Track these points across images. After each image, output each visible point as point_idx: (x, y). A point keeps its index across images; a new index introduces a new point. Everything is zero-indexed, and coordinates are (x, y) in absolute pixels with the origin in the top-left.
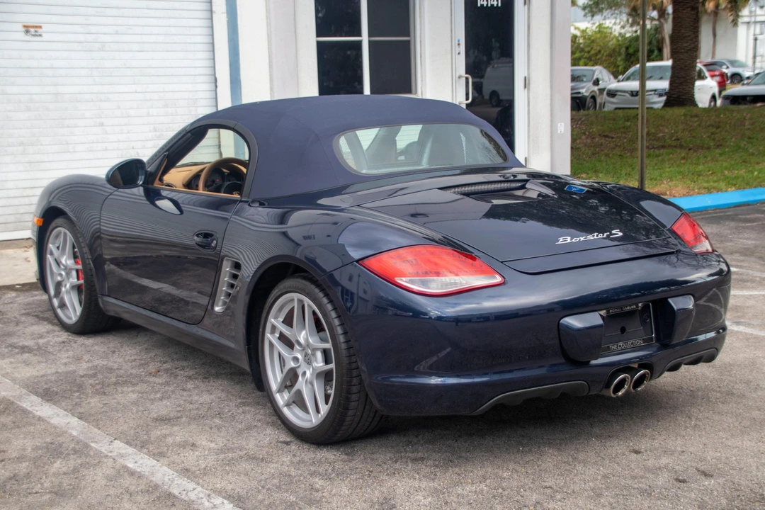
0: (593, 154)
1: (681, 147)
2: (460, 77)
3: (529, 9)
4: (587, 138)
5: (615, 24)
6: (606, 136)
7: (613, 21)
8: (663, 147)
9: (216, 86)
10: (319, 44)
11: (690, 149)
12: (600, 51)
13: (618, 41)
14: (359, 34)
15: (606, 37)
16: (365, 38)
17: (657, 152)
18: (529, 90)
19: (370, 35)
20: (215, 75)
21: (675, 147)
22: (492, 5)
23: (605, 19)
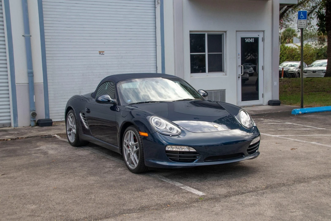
0: (291, 93)
1: (324, 91)
2: (239, 66)
3: (264, 43)
4: (290, 88)
5: (313, 44)
6: (297, 87)
7: (312, 43)
8: (318, 91)
9: (157, 69)
10: (191, 55)
11: (327, 92)
12: (306, 55)
13: (314, 50)
14: (205, 52)
15: (309, 49)
16: (206, 53)
17: (315, 93)
18: (264, 70)
19: (208, 52)
20: (157, 66)
21: (322, 91)
22: (251, 42)
23: (308, 42)
